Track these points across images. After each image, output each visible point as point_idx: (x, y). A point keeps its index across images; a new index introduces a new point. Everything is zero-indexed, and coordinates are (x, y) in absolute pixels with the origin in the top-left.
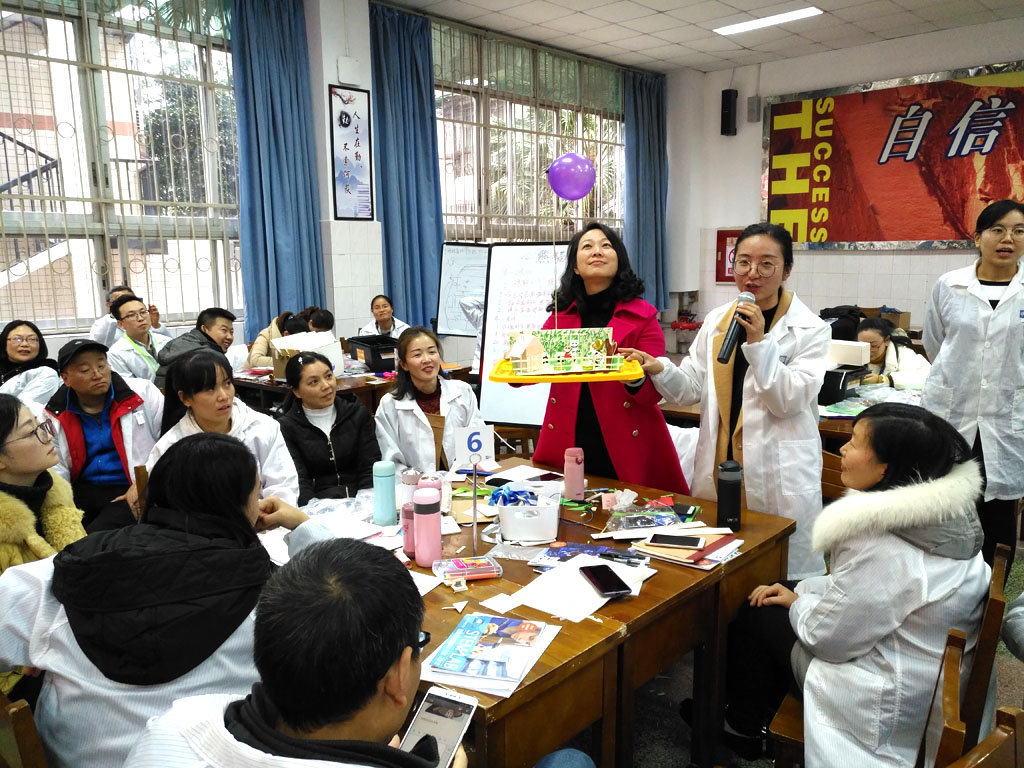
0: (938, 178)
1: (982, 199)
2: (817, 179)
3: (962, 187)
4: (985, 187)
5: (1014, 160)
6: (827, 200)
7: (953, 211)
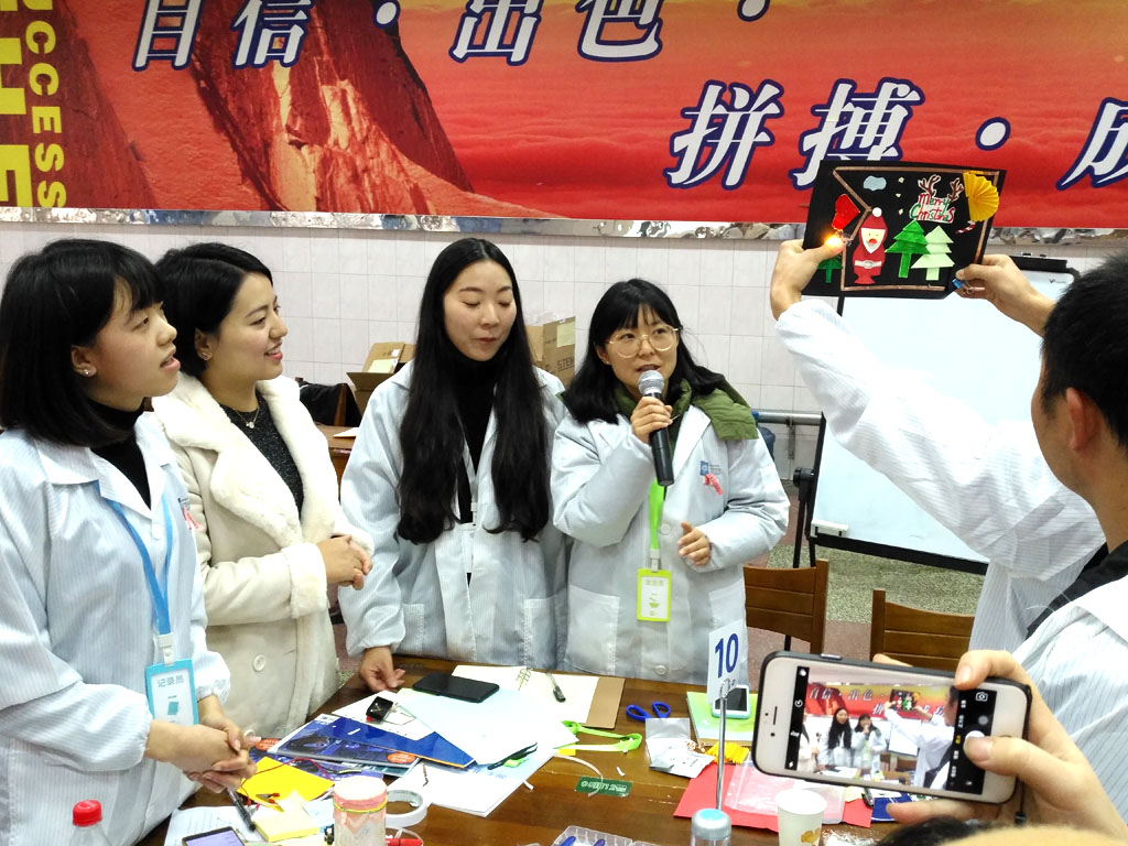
0: (226, 101)
1: (291, 143)
2: (37, 89)
3: (262, 121)
4: (294, 122)
5: (330, 81)
6: (58, 129)
7: (252, 159)
